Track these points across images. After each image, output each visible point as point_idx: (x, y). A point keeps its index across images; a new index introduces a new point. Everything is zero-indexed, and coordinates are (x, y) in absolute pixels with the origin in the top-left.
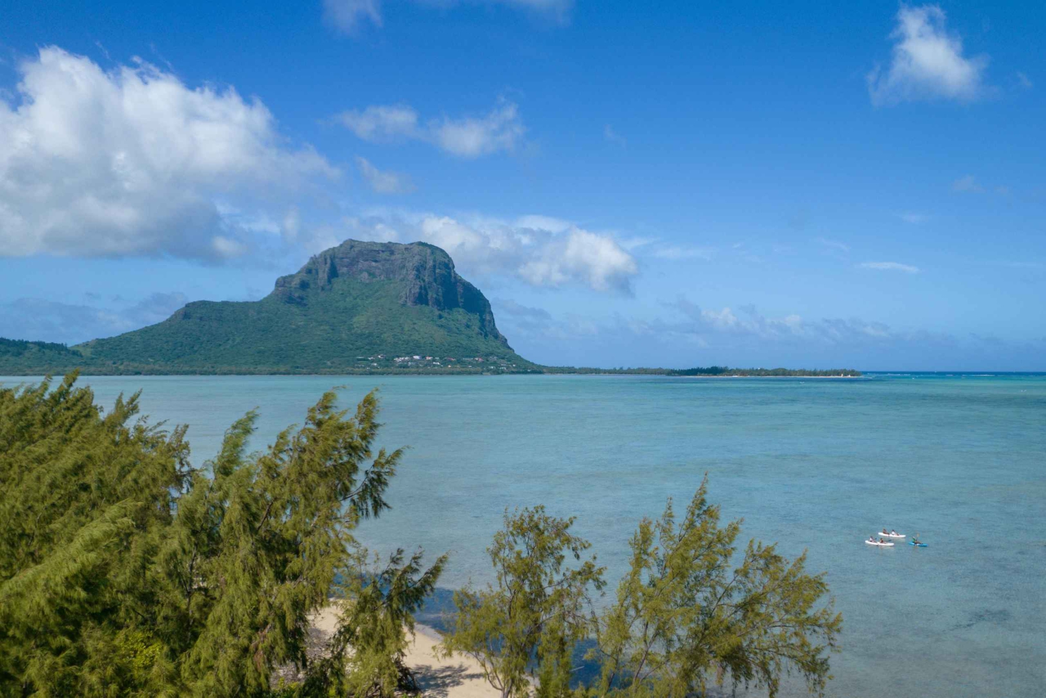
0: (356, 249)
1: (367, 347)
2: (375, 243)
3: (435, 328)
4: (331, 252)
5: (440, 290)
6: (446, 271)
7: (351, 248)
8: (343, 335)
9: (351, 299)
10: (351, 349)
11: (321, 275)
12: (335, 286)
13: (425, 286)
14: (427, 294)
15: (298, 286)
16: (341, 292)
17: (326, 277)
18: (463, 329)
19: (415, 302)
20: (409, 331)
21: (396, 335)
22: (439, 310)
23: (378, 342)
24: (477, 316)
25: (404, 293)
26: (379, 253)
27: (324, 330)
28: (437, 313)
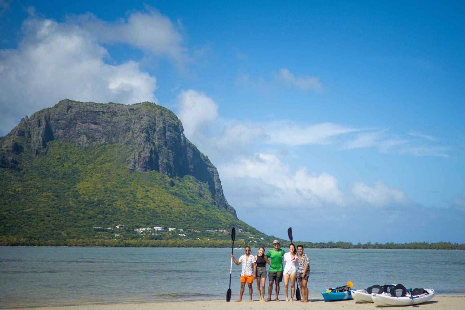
0: (74, 110)
1: (100, 216)
2: (94, 104)
3: (170, 196)
4: (45, 113)
5: (171, 154)
6: (176, 135)
7: (68, 110)
8: (71, 202)
9: (70, 164)
10: (83, 219)
11: (34, 138)
12: (50, 150)
13: (155, 150)
14: (157, 158)
15: (11, 149)
16: (57, 157)
17: (41, 140)
18: (197, 198)
19: (145, 167)
20: (142, 198)
21: (129, 203)
22: (170, 177)
23: (110, 210)
24: (206, 184)
25: (132, 157)
26: (99, 115)
27: (47, 196)
28: (169, 179)
